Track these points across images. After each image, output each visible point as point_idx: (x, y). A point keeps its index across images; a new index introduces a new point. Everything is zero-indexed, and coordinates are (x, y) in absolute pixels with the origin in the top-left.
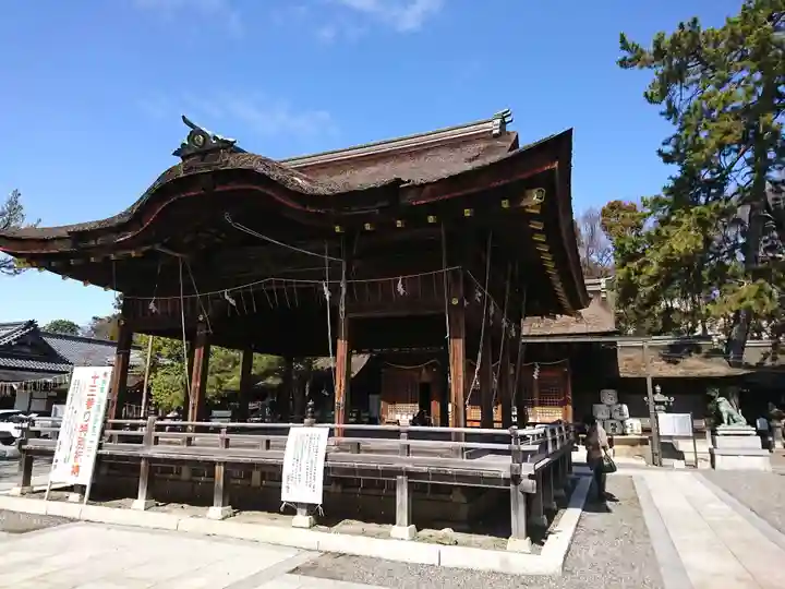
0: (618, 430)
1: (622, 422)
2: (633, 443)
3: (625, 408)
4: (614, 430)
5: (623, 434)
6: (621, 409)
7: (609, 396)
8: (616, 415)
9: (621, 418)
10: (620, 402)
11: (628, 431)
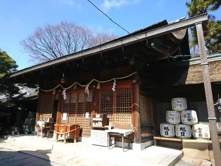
0: (187, 134)
1: (192, 126)
2: (201, 147)
3: (194, 114)
4: (183, 134)
5: (193, 137)
6: (189, 115)
7: (179, 104)
8: (185, 120)
9: (189, 123)
10: (189, 108)
11: (197, 135)
